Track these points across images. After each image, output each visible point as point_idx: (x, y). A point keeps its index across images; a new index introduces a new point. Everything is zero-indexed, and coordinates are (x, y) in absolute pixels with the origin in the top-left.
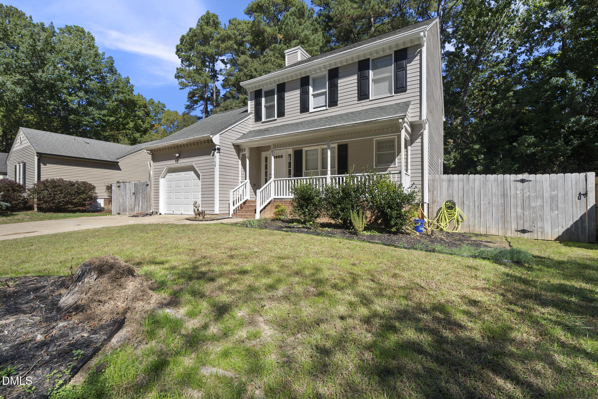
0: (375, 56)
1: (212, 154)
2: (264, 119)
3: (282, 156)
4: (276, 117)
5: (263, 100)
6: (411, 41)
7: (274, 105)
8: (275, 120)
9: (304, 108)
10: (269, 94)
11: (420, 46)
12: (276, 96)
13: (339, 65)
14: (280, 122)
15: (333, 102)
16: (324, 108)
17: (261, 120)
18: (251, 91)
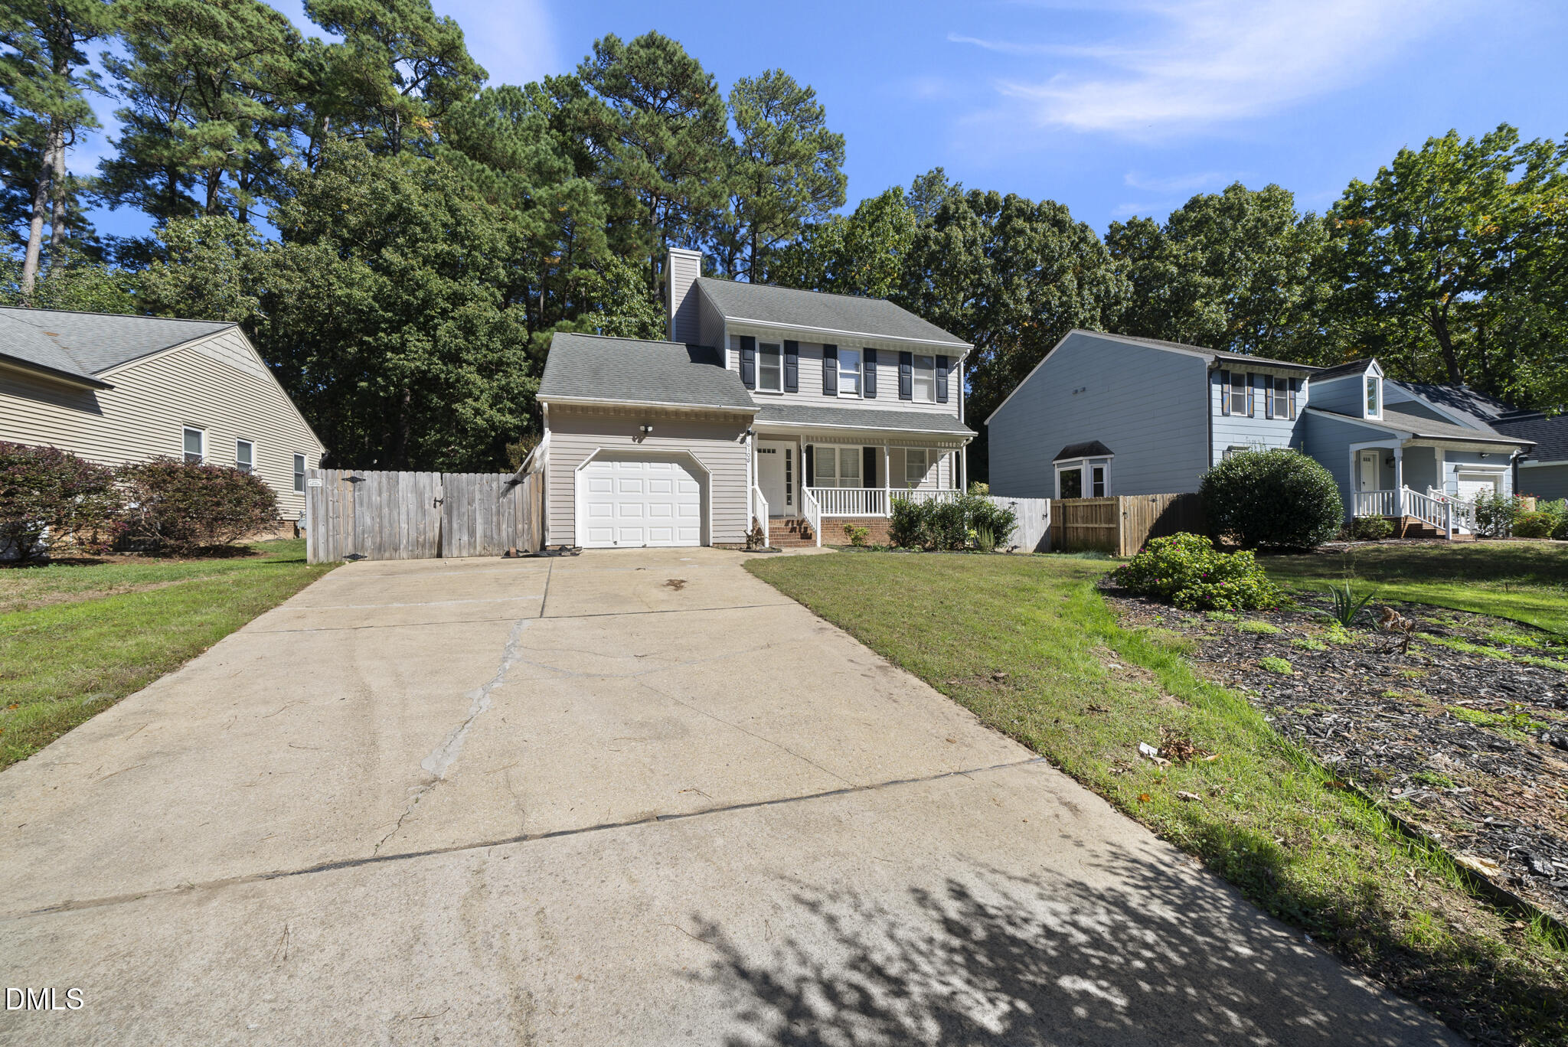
0: (918, 352)
1: (739, 439)
2: (758, 389)
3: (774, 451)
4: (782, 391)
5: (757, 356)
6: (953, 351)
7: (779, 370)
8: (781, 394)
9: (829, 389)
10: (770, 350)
11: (957, 359)
12: (781, 357)
13: (878, 347)
14: (788, 400)
15: (871, 392)
16: (856, 396)
17: (754, 388)
18: (735, 333)
